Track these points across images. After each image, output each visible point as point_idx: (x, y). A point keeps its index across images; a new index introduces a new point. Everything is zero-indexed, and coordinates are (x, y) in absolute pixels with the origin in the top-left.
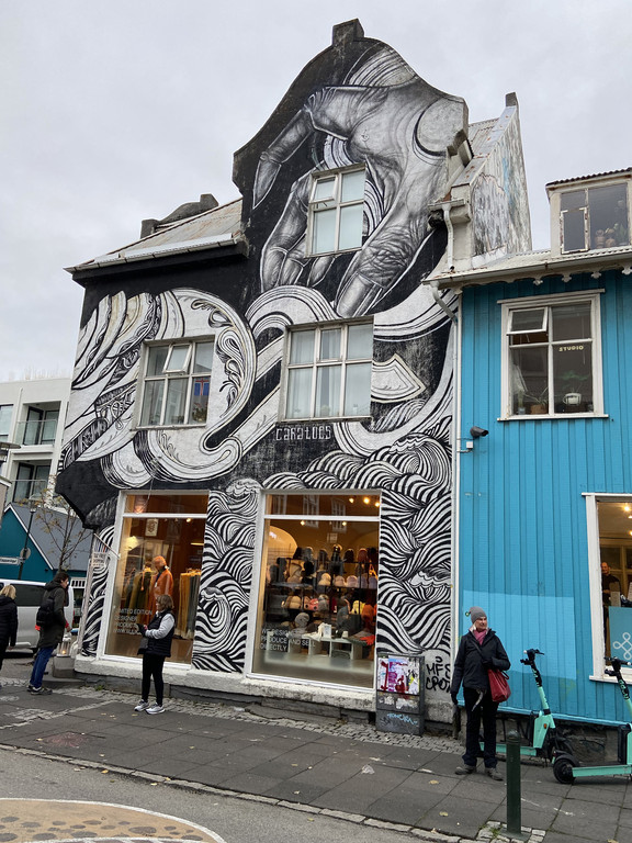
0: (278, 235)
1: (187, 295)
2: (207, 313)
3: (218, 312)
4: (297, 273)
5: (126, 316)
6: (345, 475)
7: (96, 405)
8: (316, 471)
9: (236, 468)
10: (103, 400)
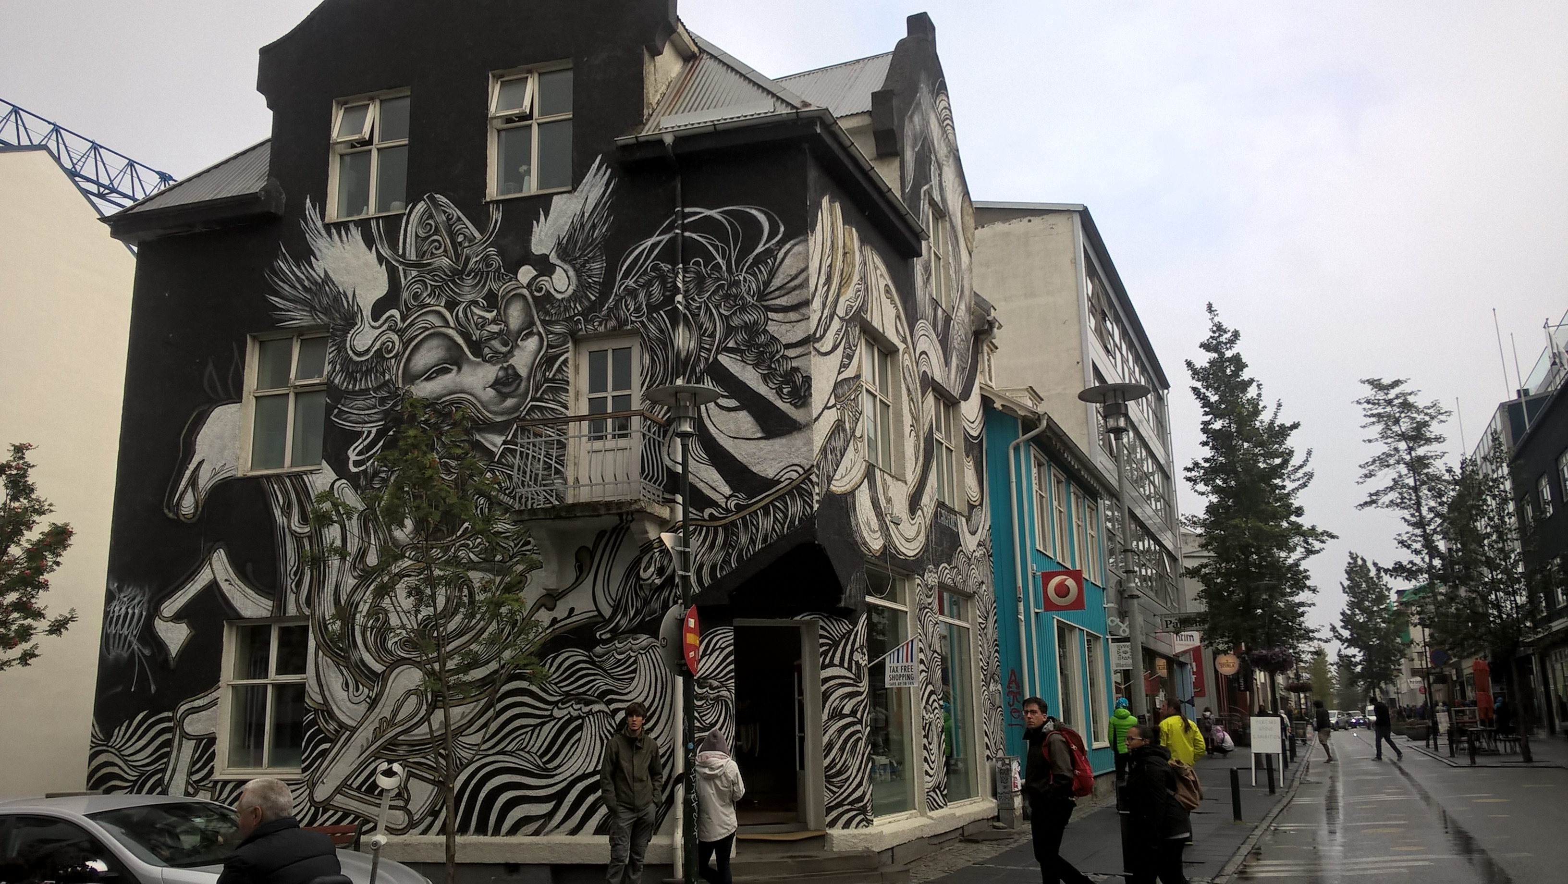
1: (881, 271)
2: (893, 311)
5: (845, 254)
6: (964, 575)
7: (835, 395)
8: (954, 568)
9: (925, 549)
10: (840, 391)
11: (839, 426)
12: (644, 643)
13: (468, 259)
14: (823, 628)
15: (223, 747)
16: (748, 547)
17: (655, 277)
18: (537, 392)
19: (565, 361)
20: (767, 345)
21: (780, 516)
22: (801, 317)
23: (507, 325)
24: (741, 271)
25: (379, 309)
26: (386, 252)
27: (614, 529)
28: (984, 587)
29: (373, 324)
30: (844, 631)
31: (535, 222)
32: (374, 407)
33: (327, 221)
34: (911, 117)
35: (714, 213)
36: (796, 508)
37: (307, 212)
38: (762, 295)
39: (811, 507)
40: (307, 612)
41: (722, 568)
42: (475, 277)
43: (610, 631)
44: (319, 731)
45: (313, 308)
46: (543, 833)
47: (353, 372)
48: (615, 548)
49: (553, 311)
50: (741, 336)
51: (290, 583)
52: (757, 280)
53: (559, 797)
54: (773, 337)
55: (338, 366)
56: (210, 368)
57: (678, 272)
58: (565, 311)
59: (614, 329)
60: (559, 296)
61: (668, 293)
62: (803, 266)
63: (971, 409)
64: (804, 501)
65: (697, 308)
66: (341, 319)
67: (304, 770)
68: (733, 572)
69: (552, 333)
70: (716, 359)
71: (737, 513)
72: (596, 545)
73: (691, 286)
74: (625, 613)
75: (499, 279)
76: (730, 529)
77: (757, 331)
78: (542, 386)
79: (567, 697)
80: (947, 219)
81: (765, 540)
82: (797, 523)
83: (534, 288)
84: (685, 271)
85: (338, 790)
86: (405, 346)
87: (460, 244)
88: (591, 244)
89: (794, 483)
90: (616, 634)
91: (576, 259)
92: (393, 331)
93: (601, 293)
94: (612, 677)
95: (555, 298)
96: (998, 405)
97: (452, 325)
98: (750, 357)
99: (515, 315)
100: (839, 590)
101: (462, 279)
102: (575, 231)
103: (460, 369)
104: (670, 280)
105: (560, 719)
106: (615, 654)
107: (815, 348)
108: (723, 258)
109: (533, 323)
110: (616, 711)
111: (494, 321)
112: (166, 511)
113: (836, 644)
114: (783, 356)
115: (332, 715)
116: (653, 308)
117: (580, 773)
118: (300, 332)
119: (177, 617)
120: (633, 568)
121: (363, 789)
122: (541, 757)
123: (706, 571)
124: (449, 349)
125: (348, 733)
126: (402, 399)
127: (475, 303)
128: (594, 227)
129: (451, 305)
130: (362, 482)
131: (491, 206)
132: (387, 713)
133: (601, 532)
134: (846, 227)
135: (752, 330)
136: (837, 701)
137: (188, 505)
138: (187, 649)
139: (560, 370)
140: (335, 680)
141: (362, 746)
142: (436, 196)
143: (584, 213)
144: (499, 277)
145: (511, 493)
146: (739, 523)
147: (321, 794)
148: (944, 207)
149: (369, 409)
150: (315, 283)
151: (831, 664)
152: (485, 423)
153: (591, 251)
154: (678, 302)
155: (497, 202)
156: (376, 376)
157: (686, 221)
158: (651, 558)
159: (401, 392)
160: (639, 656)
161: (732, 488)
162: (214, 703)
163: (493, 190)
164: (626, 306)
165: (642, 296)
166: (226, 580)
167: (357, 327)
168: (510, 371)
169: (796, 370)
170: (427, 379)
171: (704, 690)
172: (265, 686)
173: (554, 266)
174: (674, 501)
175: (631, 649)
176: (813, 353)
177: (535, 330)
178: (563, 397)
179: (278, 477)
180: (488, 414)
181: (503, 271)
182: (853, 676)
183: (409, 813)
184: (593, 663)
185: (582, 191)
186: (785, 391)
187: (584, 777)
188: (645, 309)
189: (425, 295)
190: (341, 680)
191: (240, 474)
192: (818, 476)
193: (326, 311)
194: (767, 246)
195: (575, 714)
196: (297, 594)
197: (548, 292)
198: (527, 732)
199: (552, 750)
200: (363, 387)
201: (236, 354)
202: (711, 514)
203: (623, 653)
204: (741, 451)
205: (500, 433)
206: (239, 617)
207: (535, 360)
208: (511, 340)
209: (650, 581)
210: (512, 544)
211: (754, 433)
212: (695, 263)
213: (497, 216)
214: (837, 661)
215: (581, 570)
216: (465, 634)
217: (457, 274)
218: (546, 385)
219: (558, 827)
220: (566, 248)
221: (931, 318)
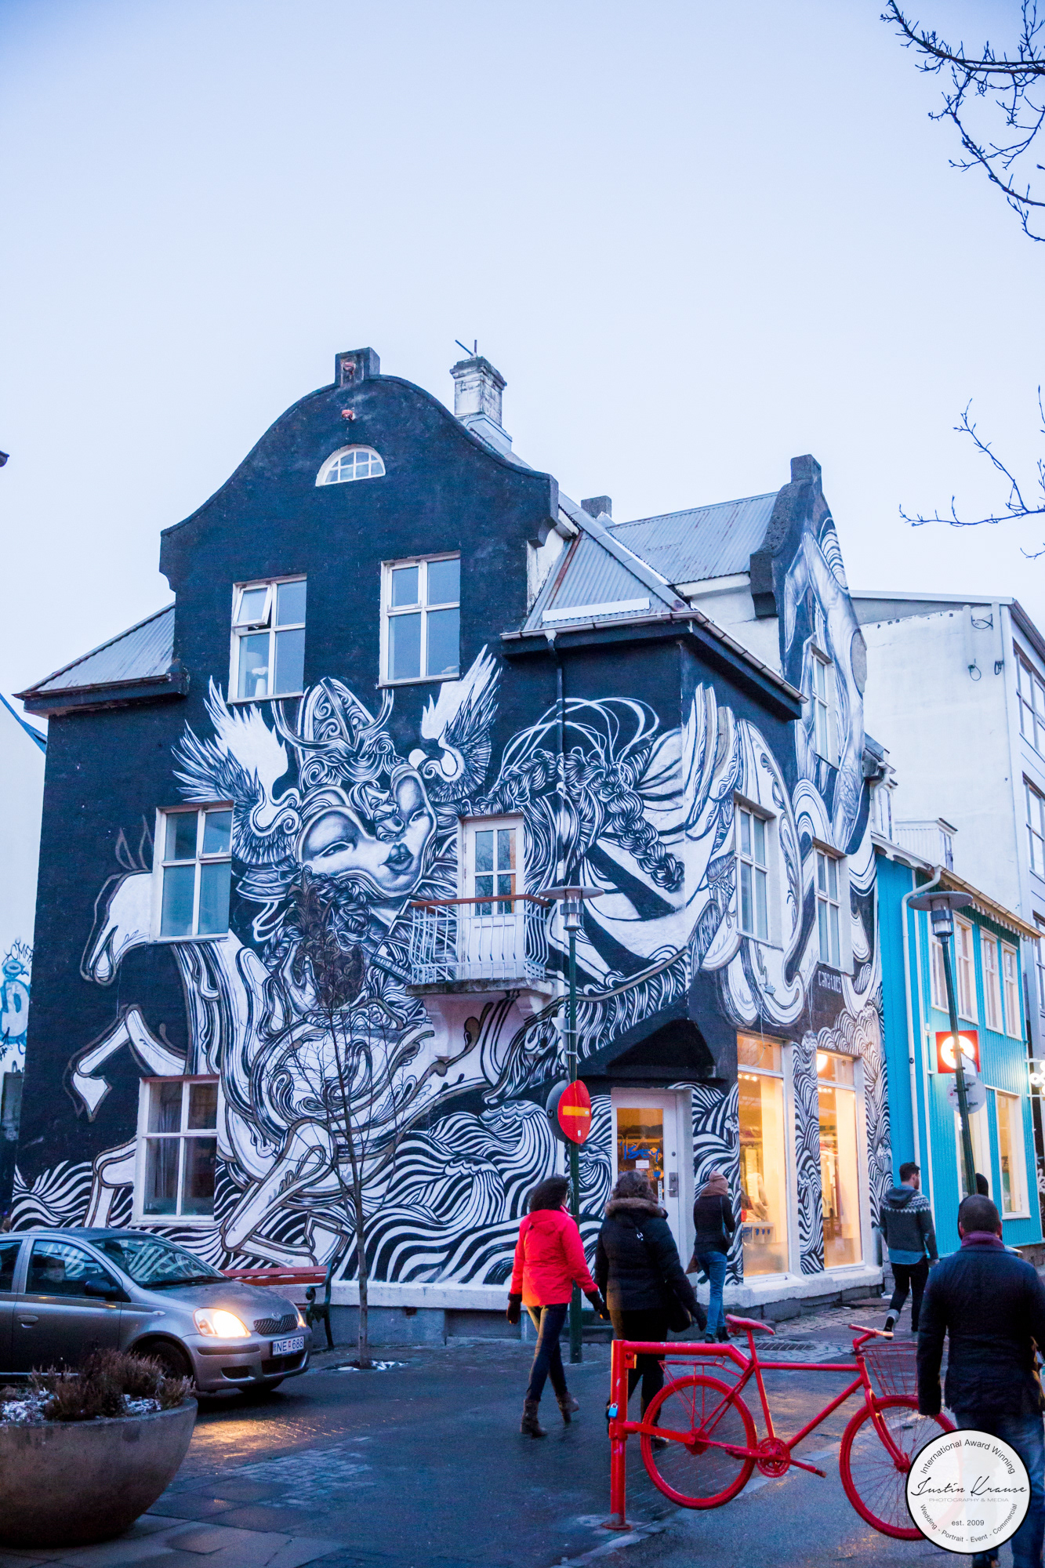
1: (757, 741)
2: (770, 780)
3: (777, 785)
4: (813, 770)
5: (719, 735)
6: (849, 1038)
7: (708, 875)
8: (838, 1030)
9: (804, 1015)
10: (712, 871)
11: (711, 906)
12: (529, 1109)
13: (362, 742)
14: (696, 1097)
15: (139, 1197)
16: (625, 1022)
17: (538, 764)
18: (427, 870)
19: (454, 842)
20: (643, 831)
21: (654, 993)
22: (674, 806)
23: (398, 806)
24: (619, 760)
25: (279, 787)
26: (285, 732)
27: (501, 1002)
28: (872, 1048)
29: (274, 801)
30: (716, 1100)
31: (424, 708)
32: (276, 880)
33: (229, 701)
34: (792, 573)
35: (594, 704)
36: (669, 987)
37: (210, 693)
38: (638, 785)
39: (684, 986)
40: (217, 1071)
41: (600, 1042)
42: (369, 759)
43: (497, 1097)
44: (230, 1182)
45: (218, 785)
46: (437, 1280)
47: (256, 846)
48: (502, 1020)
49: (442, 794)
50: (619, 823)
51: (200, 1044)
52: (634, 769)
53: (453, 1247)
54: (648, 825)
55: (242, 842)
56: (121, 839)
57: (559, 761)
58: (453, 793)
59: (500, 812)
60: (447, 780)
61: (550, 780)
62: (677, 758)
63: (860, 863)
64: (678, 980)
65: (579, 794)
66: (244, 795)
67: (217, 1218)
68: (610, 1045)
69: (441, 814)
70: (595, 844)
71: (614, 989)
72: (483, 1017)
73: (572, 773)
74: (511, 1081)
75: (391, 762)
76: (608, 1005)
77: (633, 818)
78: (432, 864)
79: (458, 1157)
80: (834, 664)
81: (640, 1016)
82: (670, 1000)
83: (424, 771)
84: (566, 758)
85: (248, 1238)
86: (305, 822)
87: (355, 727)
88: (477, 730)
89: (667, 964)
90: (502, 1099)
91: (463, 744)
92: (293, 808)
93: (487, 777)
94: (499, 1139)
95: (444, 782)
96: (890, 855)
97: (348, 803)
98: (628, 842)
99: (407, 797)
100: (709, 1061)
101: (356, 761)
102: (463, 717)
103: (355, 846)
104: (552, 767)
105: (452, 1177)
106: (502, 1119)
107: (688, 836)
108: (602, 747)
109: (422, 805)
110: (502, 1171)
111: (387, 802)
112: (82, 973)
113: (708, 1112)
114: (658, 843)
115: (242, 1169)
116: (536, 794)
117: (470, 1227)
118: (205, 806)
119: (95, 1074)
120: (518, 1039)
121: (272, 1236)
122: (435, 1211)
123: (585, 1044)
124: (345, 828)
125: (257, 1184)
126: (302, 874)
127: (369, 784)
128: (480, 714)
129: (347, 785)
130: (266, 951)
131: (384, 691)
132: (293, 1166)
133: (487, 1004)
134: (721, 708)
135: (628, 816)
136: (709, 1166)
137: (103, 969)
138: (105, 1103)
139: (449, 850)
140: (243, 1134)
141: (270, 1197)
142: (332, 680)
143: (470, 701)
144: (391, 760)
145: (404, 965)
146: (617, 999)
147: (232, 1240)
148: (830, 654)
149: (271, 882)
150: (220, 761)
151: (704, 1131)
152: (379, 898)
153: (478, 737)
154: (560, 789)
155: (390, 687)
156: (277, 851)
157: (567, 711)
158: (535, 1030)
159: (301, 867)
160: (524, 1121)
161: (610, 966)
162: (130, 1155)
163: (385, 677)
164: (511, 791)
165: (526, 783)
166: (141, 1040)
167: (258, 805)
168: (402, 850)
169: (669, 856)
170: (325, 855)
171: (585, 1153)
172: (176, 1141)
173: (443, 750)
174: (555, 977)
175: (516, 1114)
176: (687, 839)
177: (425, 812)
178: (452, 875)
179: (188, 943)
180: (380, 889)
181: (395, 754)
182: (724, 1143)
183: (314, 1259)
184: (481, 1125)
185: (469, 680)
186: (660, 876)
187: (474, 1230)
188: (528, 794)
189: (322, 774)
190: (249, 1135)
191: (150, 940)
192: (690, 957)
193: (230, 788)
194: (643, 737)
195: (465, 1172)
196: (208, 1054)
197: (438, 775)
198: (421, 1188)
199: (445, 1205)
200: (266, 861)
201: (146, 827)
202: (591, 991)
203: (509, 1117)
204: (620, 933)
205: (394, 908)
206: (154, 1075)
207: (425, 840)
208: (403, 820)
209: (534, 1052)
210: (406, 1014)
211: (631, 915)
212: (575, 752)
213: (389, 700)
214: (709, 1128)
215: (470, 1040)
216: (364, 1095)
217: (353, 756)
218: (436, 864)
219: (451, 1275)
220: (453, 734)
221: (813, 775)
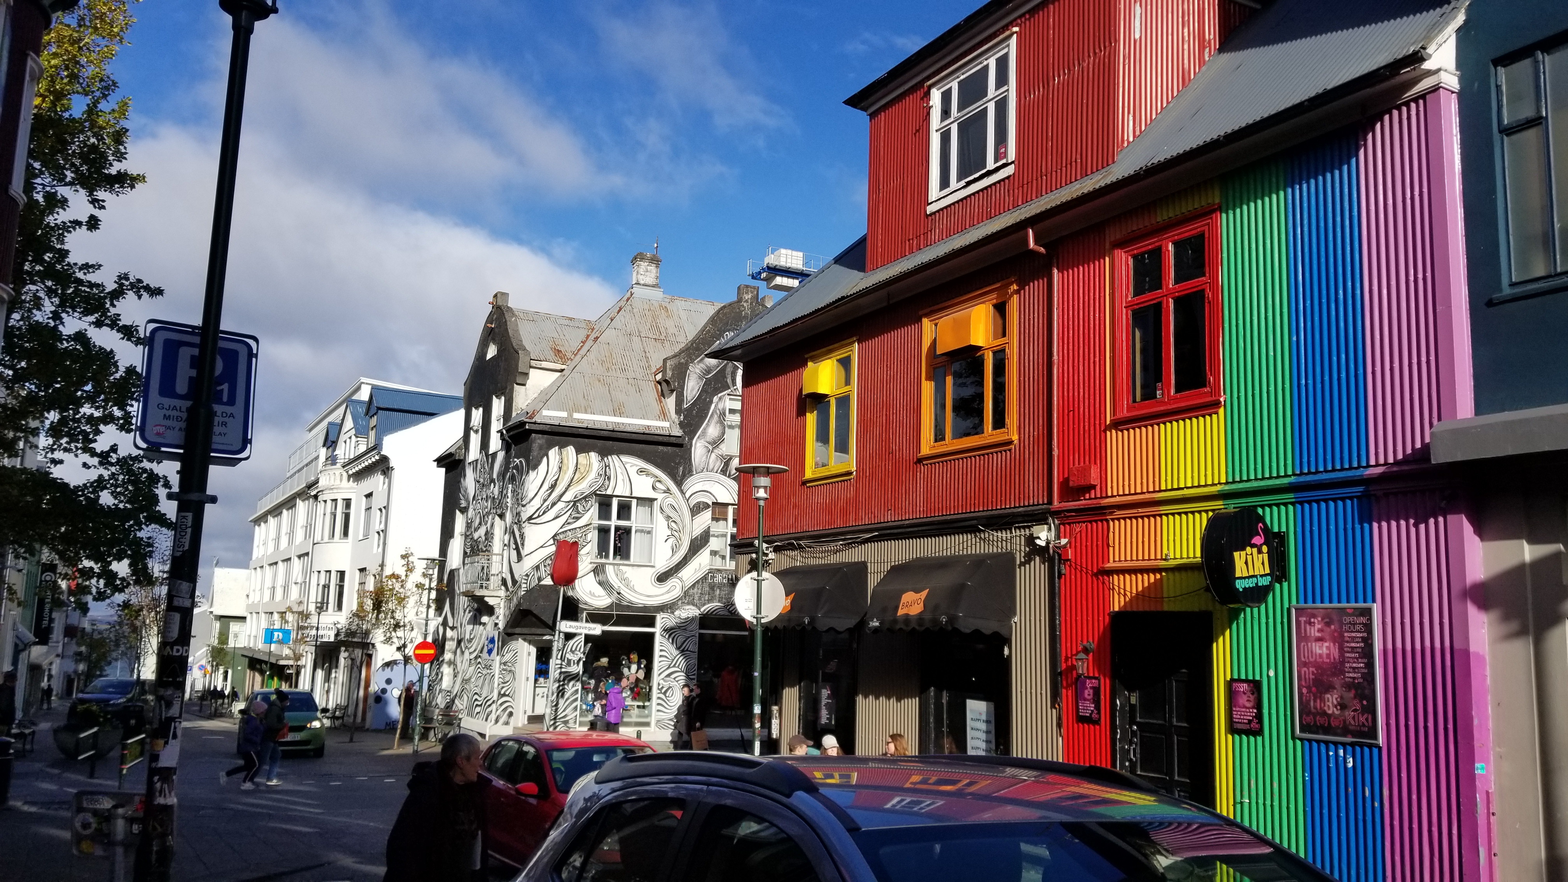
0: (704, 432)
1: (633, 463)
2: (650, 481)
3: (659, 481)
4: (719, 465)
5: (577, 469)
9: (681, 598)
20: (521, 521)
24: (520, 488)
35: (518, 461)
37: (466, 458)
39: (521, 593)
45: (465, 499)
47: (468, 527)
50: (518, 517)
55: (466, 525)
56: (451, 523)
58: (496, 503)
62: (527, 487)
66: (469, 504)
70: (513, 527)
73: (512, 494)
77: (520, 515)
84: (512, 487)
87: (485, 473)
91: (499, 481)
103: (481, 527)
109: (491, 508)
111: (487, 507)
114: (522, 527)
124: (480, 518)
127: (485, 499)
128: (502, 466)
134: (581, 455)
142: (483, 451)
143: (502, 460)
146: (512, 598)
150: (466, 489)
155: (491, 455)
157: (514, 464)
161: (512, 583)
164: (504, 502)
165: (506, 498)
171: (506, 667)
173: (496, 484)
174: (501, 589)
176: (530, 525)
178: (493, 541)
181: (489, 485)
182: (565, 664)
186: (522, 542)
189: (478, 495)
194: (524, 477)
197: (494, 495)
199: (482, 687)
204: (514, 568)
208: (488, 515)
209: (495, 621)
211: (517, 559)
212: (513, 484)
213: (490, 460)
221: (718, 468)
